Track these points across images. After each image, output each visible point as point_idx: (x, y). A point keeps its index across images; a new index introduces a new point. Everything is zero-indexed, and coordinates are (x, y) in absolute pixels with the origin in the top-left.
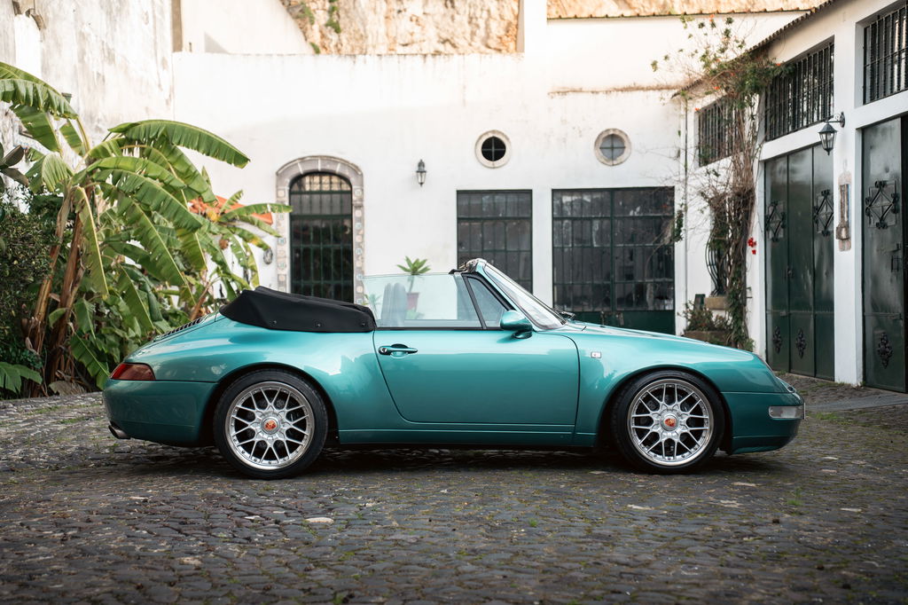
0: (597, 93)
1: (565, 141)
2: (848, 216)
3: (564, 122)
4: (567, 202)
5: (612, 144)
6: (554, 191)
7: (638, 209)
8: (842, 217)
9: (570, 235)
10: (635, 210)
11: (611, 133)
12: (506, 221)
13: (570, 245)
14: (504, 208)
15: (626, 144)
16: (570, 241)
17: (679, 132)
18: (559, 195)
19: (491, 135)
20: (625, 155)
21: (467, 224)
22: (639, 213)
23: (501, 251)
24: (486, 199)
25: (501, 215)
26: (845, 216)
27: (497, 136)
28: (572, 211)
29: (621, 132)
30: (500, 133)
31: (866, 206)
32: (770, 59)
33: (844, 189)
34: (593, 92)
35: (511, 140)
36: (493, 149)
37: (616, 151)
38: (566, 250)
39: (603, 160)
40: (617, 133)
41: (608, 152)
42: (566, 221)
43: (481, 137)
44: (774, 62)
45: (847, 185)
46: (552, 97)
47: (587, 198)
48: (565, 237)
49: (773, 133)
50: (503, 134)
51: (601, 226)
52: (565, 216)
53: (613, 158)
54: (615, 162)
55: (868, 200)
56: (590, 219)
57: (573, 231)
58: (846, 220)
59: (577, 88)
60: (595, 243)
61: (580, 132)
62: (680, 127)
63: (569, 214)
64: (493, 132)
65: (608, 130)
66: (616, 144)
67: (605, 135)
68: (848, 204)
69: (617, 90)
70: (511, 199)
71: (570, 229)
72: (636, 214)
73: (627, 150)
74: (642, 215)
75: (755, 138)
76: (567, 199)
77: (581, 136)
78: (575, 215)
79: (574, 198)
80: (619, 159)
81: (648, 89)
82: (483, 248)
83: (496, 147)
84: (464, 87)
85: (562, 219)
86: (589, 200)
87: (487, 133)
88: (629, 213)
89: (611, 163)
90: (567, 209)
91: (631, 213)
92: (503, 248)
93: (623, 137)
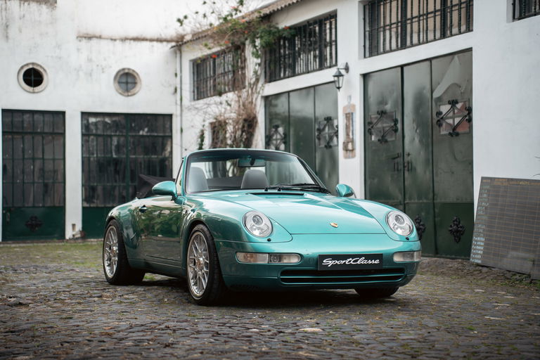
0: (115, 40)
1: (91, 75)
2: (353, 135)
3: (90, 60)
4: (92, 123)
5: (127, 80)
6: (83, 114)
7: (146, 130)
8: (348, 135)
9: (95, 147)
10: (143, 130)
11: (126, 71)
12: (44, 135)
13: (95, 155)
14: (42, 125)
15: (138, 81)
16: (95, 152)
17: (176, 75)
18: (86, 117)
19: (31, 66)
20: (137, 89)
21: (10, 137)
22: (147, 132)
23: (40, 159)
24: (26, 117)
25: (39, 130)
26: (351, 134)
27: (35, 67)
28: (97, 129)
29: (133, 71)
30: (38, 65)
31: (368, 127)
32: (274, 24)
33: (349, 116)
34: (112, 39)
35: (48, 71)
36: (33, 78)
37: (130, 86)
38: (92, 159)
39: (120, 91)
40: (131, 72)
41: (124, 85)
42: (92, 137)
43: (22, 68)
44: (277, 26)
45: (352, 114)
46: (80, 41)
47: (108, 120)
48: (91, 149)
49: (272, 77)
50: (41, 67)
51: (118, 142)
52: (90, 133)
53: (127, 90)
54: (130, 94)
55: (370, 123)
56: (111, 136)
57: (97, 145)
58: (351, 136)
59: (98, 34)
60: (114, 154)
61: (103, 69)
62: (176, 70)
63: (94, 131)
64: (33, 64)
65: (124, 69)
66: (130, 80)
67: (122, 73)
68: (353, 126)
69: (131, 39)
70: (47, 118)
71: (95, 143)
72: (145, 134)
73: (138, 86)
74: (149, 134)
75: (257, 80)
76: (92, 120)
77: (103, 72)
78: (100, 132)
79: (98, 119)
80: (133, 91)
81: (152, 40)
82: (24, 156)
83: (34, 77)
84: (7, 26)
85: (89, 135)
86: (109, 122)
87: (27, 65)
88: (139, 132)
89: (126, 94)
90: (92, 127)
91: (141, 133)
92: (41, 156)
93: (136, 75)
